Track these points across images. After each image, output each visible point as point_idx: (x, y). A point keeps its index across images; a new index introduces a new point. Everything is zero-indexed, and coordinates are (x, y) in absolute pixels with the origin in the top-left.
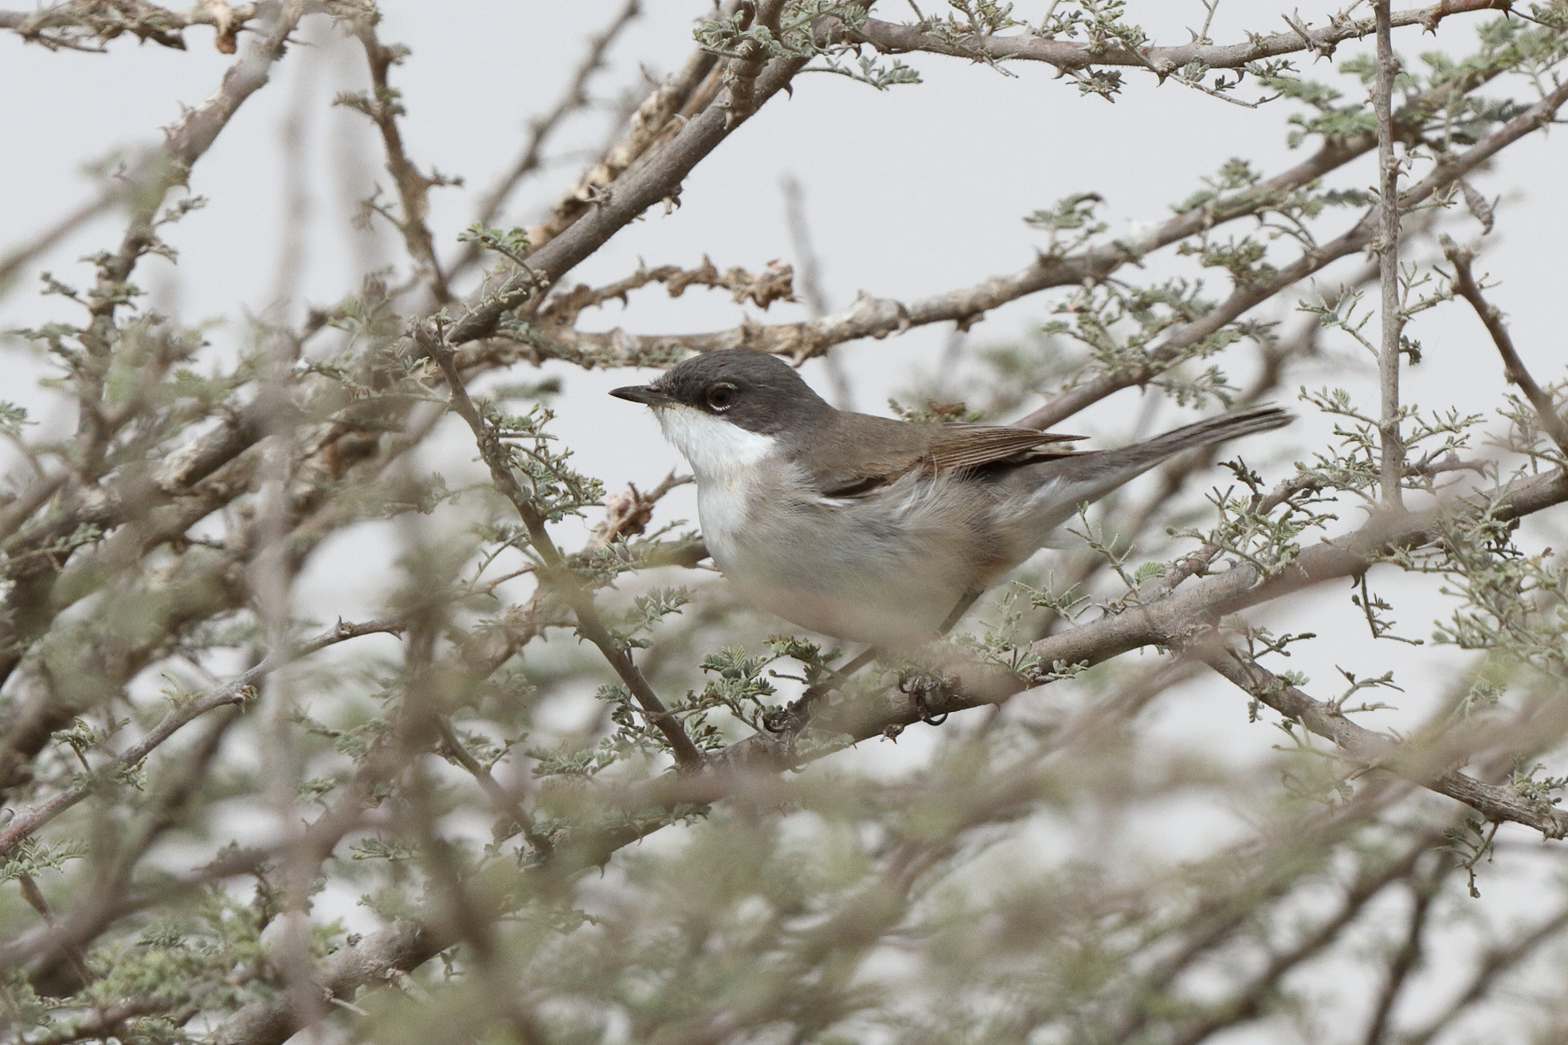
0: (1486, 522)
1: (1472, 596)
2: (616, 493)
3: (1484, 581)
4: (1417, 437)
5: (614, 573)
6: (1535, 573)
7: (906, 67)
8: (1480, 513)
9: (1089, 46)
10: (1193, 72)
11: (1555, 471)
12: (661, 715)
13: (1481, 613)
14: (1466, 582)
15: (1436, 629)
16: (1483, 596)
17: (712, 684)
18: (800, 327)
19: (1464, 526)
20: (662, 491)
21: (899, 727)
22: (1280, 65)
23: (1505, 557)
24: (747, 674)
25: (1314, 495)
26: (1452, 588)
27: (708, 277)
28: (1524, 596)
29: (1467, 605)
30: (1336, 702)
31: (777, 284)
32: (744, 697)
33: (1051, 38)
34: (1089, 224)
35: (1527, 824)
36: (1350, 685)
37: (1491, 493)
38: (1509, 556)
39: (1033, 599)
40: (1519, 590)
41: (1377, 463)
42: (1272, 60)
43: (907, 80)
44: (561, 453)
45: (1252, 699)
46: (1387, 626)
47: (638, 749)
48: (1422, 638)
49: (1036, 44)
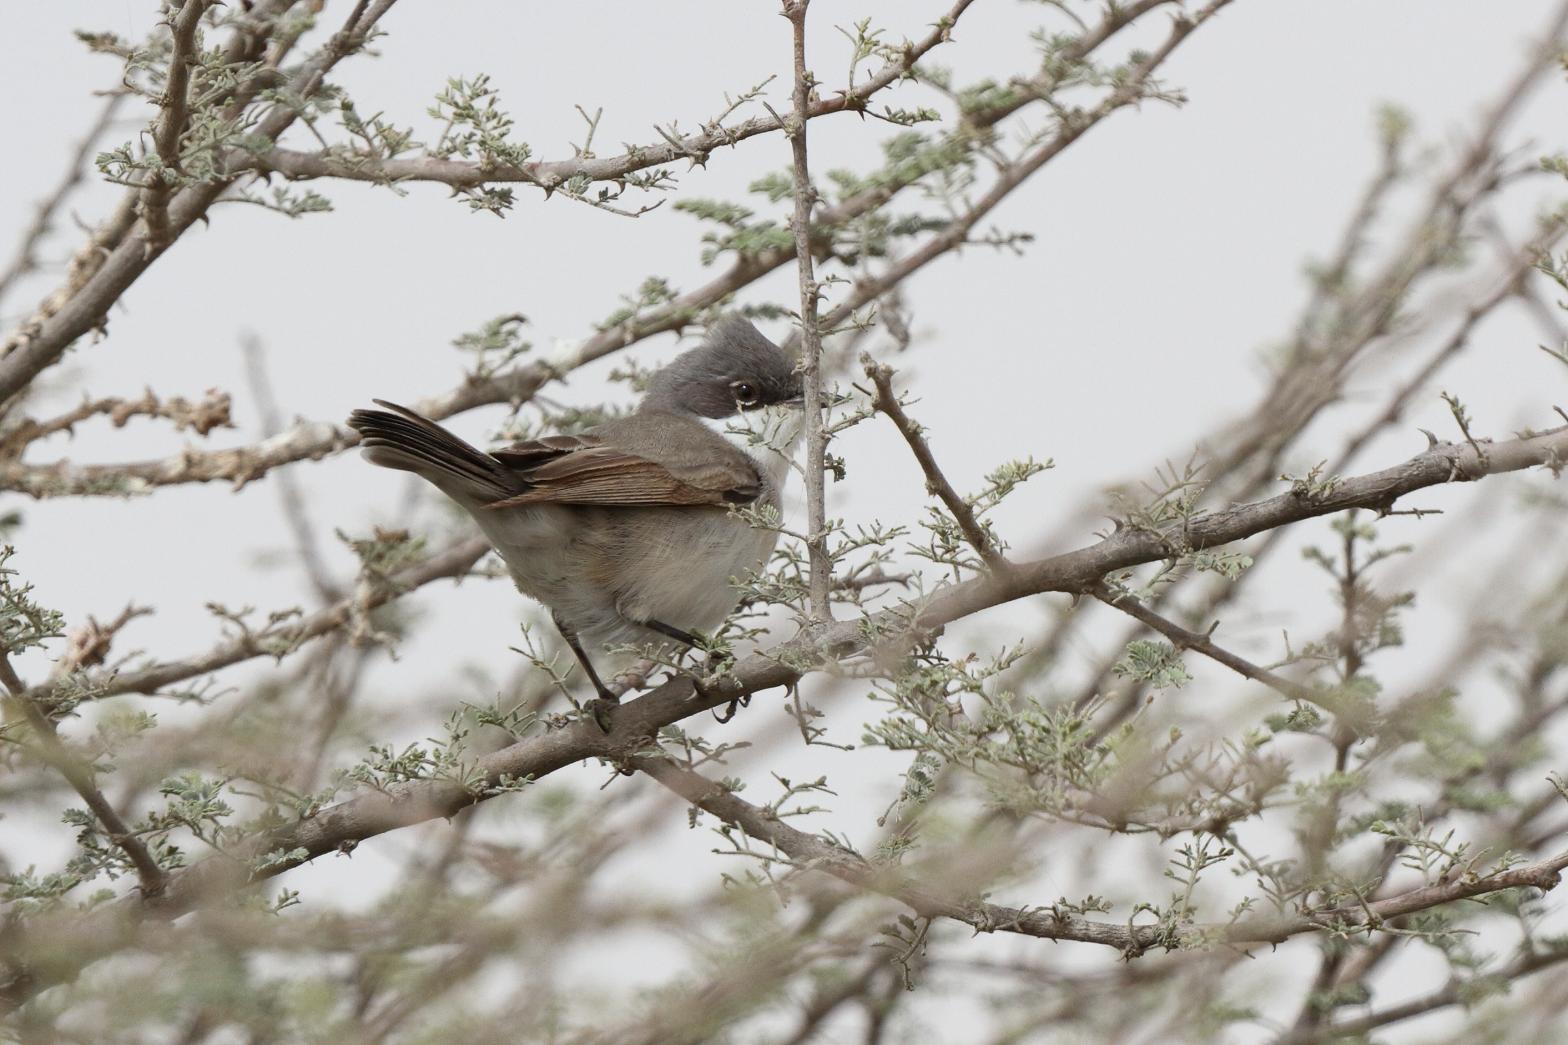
0: (912, 630)
1: (900, 701)
2: (75, 626)
3: (911, 686)
4: (843, 550)
5: (76, 701)
6: (960, 676)
7: (318, 196)
8: (906, 622)
9: (479, 165)
10: (577, 185)
11: (976, 579)
12: (124, 836)
13: (909, 716)
14: (893, 687)
15: (867, 732)
16: (910, 700)
17: (174, 806)
18: (240, 453)
19: (891, 635)
20: (121, 623)
21: (353, 843)
22: (659, 176)
23: (931, 663)
24: (205, 796)
25: (746, 610)
26: (880, 694)
27: (152, 408)
28: (952, 700)
29: (895, 710)
30: (772, 806)
31: (216, 412)
32: (204, 817)
33: (446, 159)
34: (515, 344)
35: (959, 919)
36: (785, 790)
37: (916, 602)
38: (935, 661)
39: (480, 717)
40: (946, 693)
41: (805, 577)
42: (652, 170)
43: (319, 207)
44: (21, 587)
45: (692, 806)
46: (819, 732)
47: (103, 870)
48: (852, 744)
49: (431, 165)
